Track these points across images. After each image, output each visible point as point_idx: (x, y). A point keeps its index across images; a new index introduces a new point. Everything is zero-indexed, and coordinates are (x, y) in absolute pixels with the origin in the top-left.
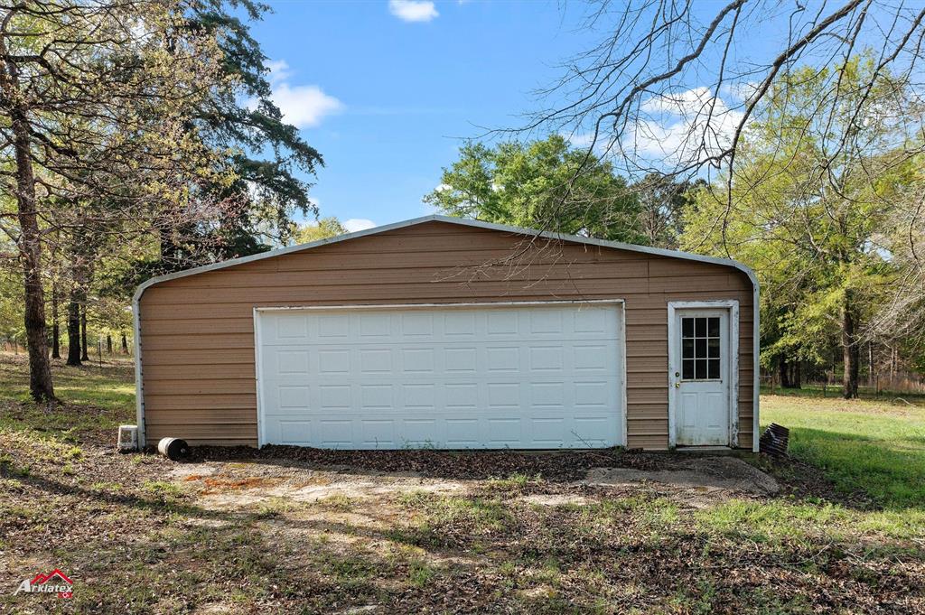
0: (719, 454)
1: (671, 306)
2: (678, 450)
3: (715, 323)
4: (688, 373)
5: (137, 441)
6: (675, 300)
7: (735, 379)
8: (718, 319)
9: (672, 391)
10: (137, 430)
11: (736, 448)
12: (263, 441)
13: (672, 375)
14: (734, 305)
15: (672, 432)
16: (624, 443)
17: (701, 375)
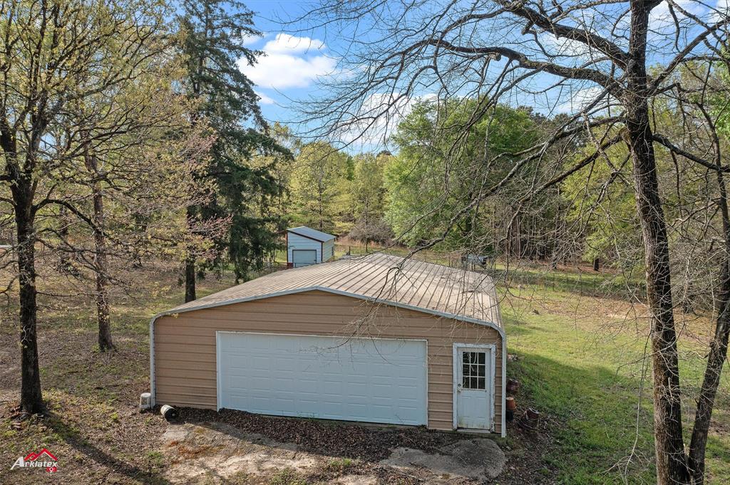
0: (482, 436)
1: (455, 345)
2: (459, 431)
3: (482, 356)
4: (466, 384)
5: (150, 403)
6: (457, 342)
7: (493, 392)
8: (484, 354)
9: (455, 396)
10: (150, 398)
11: (493, 433)
12: (220, 407)
13: (455, 386)
14: (493, 347)
15: (455, 420)
16: (426, 423)
17: (474, 386)
